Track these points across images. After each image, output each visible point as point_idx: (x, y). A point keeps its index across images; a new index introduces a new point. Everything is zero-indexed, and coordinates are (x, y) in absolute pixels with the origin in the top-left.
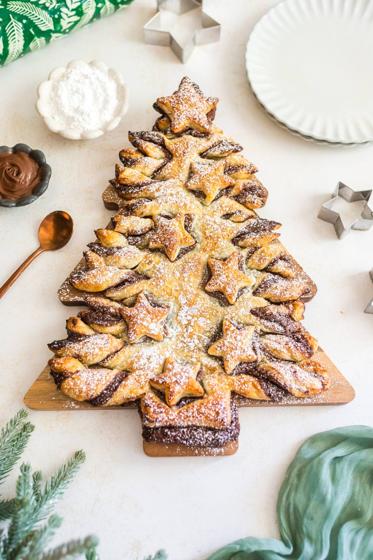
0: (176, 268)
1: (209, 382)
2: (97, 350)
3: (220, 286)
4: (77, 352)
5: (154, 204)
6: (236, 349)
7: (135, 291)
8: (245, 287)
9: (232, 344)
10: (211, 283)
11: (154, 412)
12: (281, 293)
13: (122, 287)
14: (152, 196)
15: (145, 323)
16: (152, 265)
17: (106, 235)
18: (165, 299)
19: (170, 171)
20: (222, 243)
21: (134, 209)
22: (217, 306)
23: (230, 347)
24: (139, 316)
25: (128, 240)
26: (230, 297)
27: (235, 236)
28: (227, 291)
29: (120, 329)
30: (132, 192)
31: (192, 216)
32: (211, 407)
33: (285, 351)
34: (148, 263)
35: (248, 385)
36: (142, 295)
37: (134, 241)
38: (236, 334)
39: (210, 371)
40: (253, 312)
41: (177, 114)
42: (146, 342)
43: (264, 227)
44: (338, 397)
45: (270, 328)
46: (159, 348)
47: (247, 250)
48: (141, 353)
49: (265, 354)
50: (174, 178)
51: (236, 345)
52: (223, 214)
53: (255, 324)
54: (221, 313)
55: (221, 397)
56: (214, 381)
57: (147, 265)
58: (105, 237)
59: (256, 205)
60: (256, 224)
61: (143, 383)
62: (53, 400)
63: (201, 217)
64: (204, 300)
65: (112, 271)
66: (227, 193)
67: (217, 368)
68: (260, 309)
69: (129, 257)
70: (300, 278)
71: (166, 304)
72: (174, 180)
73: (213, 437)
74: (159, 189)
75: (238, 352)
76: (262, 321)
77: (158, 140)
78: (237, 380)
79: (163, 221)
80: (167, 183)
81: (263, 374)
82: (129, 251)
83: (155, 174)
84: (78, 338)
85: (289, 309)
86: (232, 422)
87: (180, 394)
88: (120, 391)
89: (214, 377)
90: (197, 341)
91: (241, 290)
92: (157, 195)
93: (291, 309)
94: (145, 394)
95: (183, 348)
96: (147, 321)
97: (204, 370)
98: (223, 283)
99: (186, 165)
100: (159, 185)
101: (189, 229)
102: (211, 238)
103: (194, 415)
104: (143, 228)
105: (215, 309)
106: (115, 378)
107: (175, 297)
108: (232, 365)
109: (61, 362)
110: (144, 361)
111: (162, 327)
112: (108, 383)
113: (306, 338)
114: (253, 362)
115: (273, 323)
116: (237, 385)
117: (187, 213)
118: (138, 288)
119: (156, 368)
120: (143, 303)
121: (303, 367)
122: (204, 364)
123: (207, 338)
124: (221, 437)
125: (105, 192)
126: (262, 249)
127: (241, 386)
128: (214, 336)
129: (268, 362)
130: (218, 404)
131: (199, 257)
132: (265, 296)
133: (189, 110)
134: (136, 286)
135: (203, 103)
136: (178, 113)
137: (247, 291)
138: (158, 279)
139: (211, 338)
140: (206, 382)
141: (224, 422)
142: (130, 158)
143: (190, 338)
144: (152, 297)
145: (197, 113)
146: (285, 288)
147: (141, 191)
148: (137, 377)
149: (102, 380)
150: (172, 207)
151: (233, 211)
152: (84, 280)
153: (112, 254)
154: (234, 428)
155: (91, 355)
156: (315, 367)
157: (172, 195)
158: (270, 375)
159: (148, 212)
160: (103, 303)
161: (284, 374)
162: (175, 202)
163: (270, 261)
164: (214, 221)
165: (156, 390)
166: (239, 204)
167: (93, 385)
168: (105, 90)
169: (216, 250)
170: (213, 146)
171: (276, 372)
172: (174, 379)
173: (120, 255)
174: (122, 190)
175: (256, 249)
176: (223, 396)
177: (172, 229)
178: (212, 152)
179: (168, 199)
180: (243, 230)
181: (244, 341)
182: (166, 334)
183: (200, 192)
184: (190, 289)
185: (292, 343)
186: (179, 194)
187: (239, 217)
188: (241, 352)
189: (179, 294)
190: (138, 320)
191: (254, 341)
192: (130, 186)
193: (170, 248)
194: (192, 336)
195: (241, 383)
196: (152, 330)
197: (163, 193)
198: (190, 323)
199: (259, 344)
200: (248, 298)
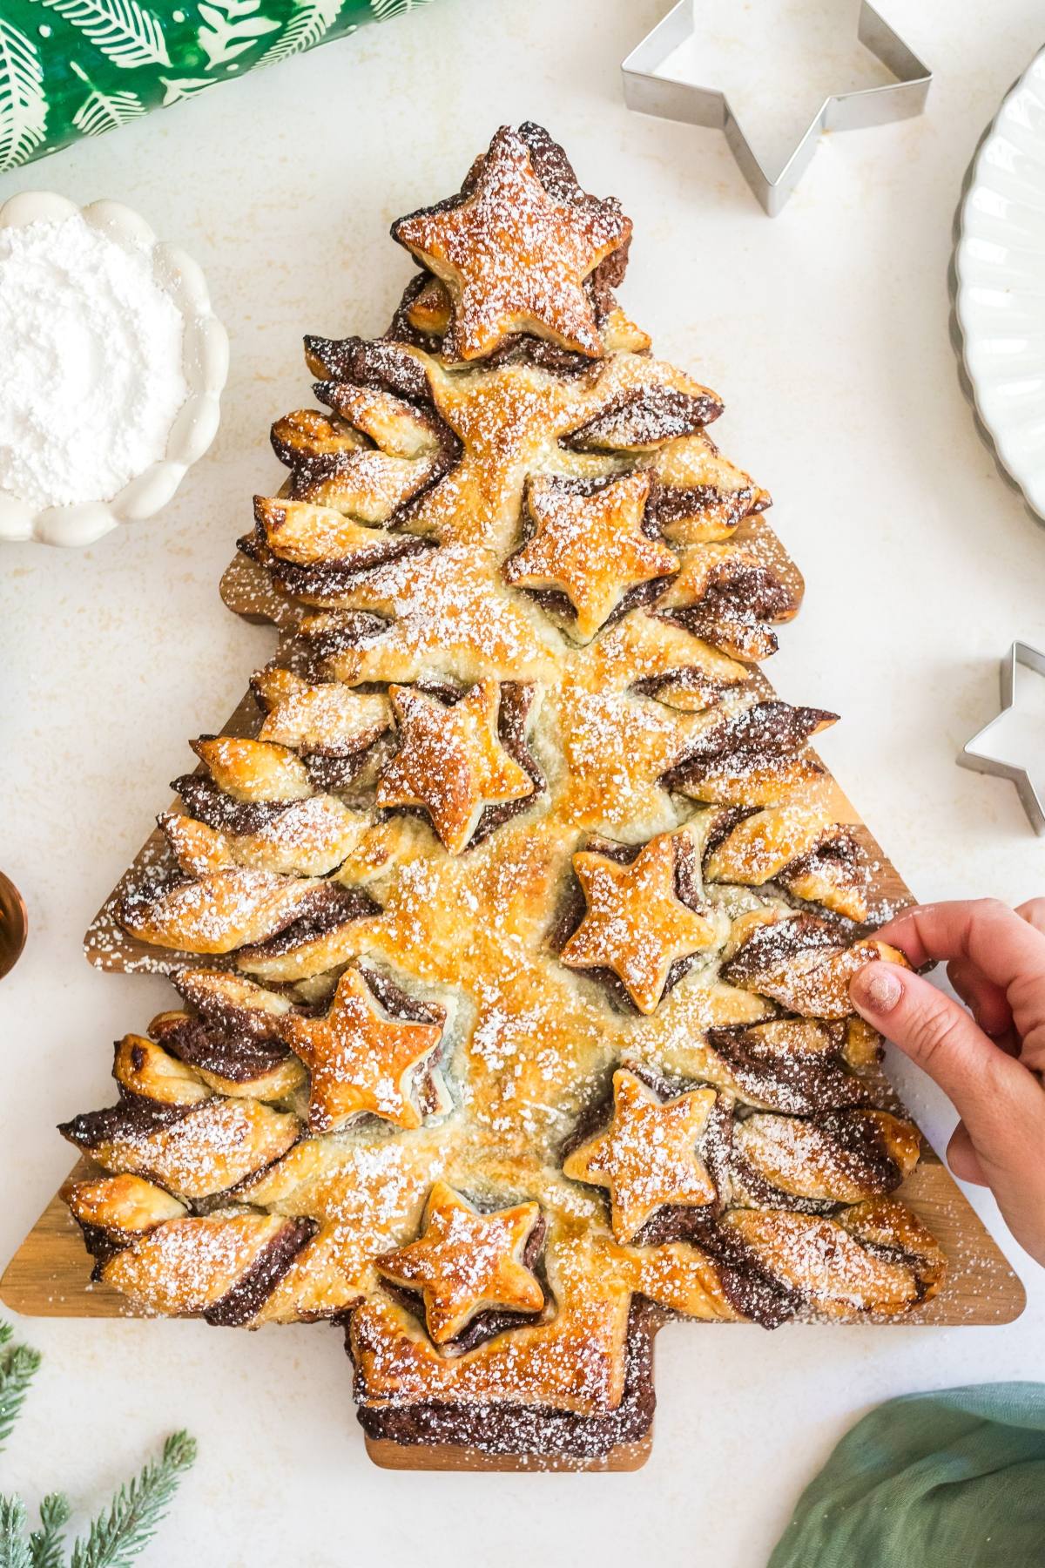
0: (467, 880)
1: (562, 1267)
2: (208, 1165)
3: (607, 956)
4: (149, 1164)
5: (391, 646)
6: (649, 1173)
7: (331, 962)
8: (695, 955)
9: (636, 1155)
10: (577, 943)
11: (384, 1370)
13: (288, 946)
14: (387, 610)
15: (359, 1080)
16: (387, 867)
17: (229, 763)
18: (431, 984)
19: (452, 510)
20: (626, 791)
21: (325, 656)
22: (601, 1012)
23: (630, 1164)
24: (339, 1058)
25: (308, 766)
26: (640, 994)
27: (672, 764)
28: (629, 978)
29: (283, 1088)
30: (318, 592)
31: (526, 691)
32: (562, 1355)
33: (806, 1177)
34: (374, 863)
35: (683, 1282)
36: (354, 979)
37: (327, 774)
38: (650, 1123)
39: (571, 1228)
40: (715, 1040)
41: (474, 294)
42: (369, 1132)
43: (774, 735)
47: (709, 818)
48: (350, 1169)
49: (743, 1182)
50: (464, 542)
51: (648, 1160)
52: (633, 680)
53: (718, 1083)
54: (611, 1036)
55: (595, 1321)
56: (578, 1263)
57: (370, 867)
58: (227, 767)
59: (748, 655)
60: (743, 727)
61: (356, 1267)
62: (89, 1293)
63: (559, 690)
64: (559, 991)
65: (254, 893)
66: (652, 597)
67: (591, 1219)
68: (741, 1028)
69: (307, 846)
70: (886, 908)
71: (433, 1007)
72: (464, 551)
73: (569, 1438)
74: (408, 588)
75: (655, 1183)
76: (741, 1075)
77: (410, 381)
78: (650, 1262)
79: (423, 709)
80: (439, 563)
81: (733, 1248)
82: (306, 825)
83: (401, 515)
84: (150, 1112)
85: (832, 1038)
86: (628, 1392)
87: (470, 1308)
88: (284, 1295)
89: (577, 1249)
90: (530, 1127)
91: (681, 968)
92: (402, 608)
93: (839, 1039)
94: (361, 1300)
95: (487, 1150)
96: (366, 1072)
97: (550, 1221)
98: (617, 948)
99: (507, 489)
100: (410, 575)
101: (513, 736)
102: (587, 773)
103: (508, 1379)
104: (356, 736)
105: (594, 1024)
106: (269, 1251)
107: (464, 981)
108: (632, 1220)
109: (98, 1200)
110: (359, 1195)
111: (419, 1079)
112: (248, 1269)
114: (706, 1207)
115: (774, 1086)
116: (649, 1280)
117: (511, 677)
118: (338, 950)
119: (397, 1220)
120: (354, 1011)
122: (549, 1207)
123: (563, 1117)
124: (590, 1439)
125: (228, 573)
126: (759, 818)
127: (660, 1284)
128: (588, 1111)
129: (754, 1205)
130: (583, 1346)
131: (545, 839)
132: (755, 989)
133: (517, 276)
134: (331, 943)
135: (571, 246)
136: (474, 287)
137: (701, 966)
138: (405, 917)
139: (578, 1117)
140: (553, 1267)
141: (599, 1404)
142: (310, 452)
143: (509, 1119)
144: (386, 976)
145: (547, 287)
147: (349, 591)
148: (336, 1248)
149: (225, 1261)
150: (454, 655)
151: (669, 671)
152: (162, 922)
153: (253, 831)
154: (634, 1409)
155: (191, 1177)
156: (898, 1233)
157: (454, 612)
159: (372, 672)
160: (227, 997)
161: (794, 1257)
162: (465, 639)
163: (782, 864)
164: (602, 709)
165: (398, 1289)
166: (692, 640)
167: (197, 1279)
169: (605, 814)
170: (607, 411)
171: (771, 1252)
172: (449, 1268)
173: (275, 839)
174: (284, 580)
175: (741, 815)
176: (601, 1319)
177: (450, 749)
178: (604, 432)
179: (443, 630)
180: (699, 746)
181: (676, 1146)
182: (431, 1105)
183: (554, 593)
184: (511, 957)
185: (832, 1154)
186: (482, 607)
187: (690, 699)
188: (663, 1183)
189: (475, 972)
190: (338, 1073)
191: (712, 1137)
192: (309, 569)
193: (447, 819)
194: (516, 1111)
195: (661, 1274)
196: (382, 1100)
197: (424, 604)
198: (512, 1067)
199: (728, 1148)
200: (701, 992)
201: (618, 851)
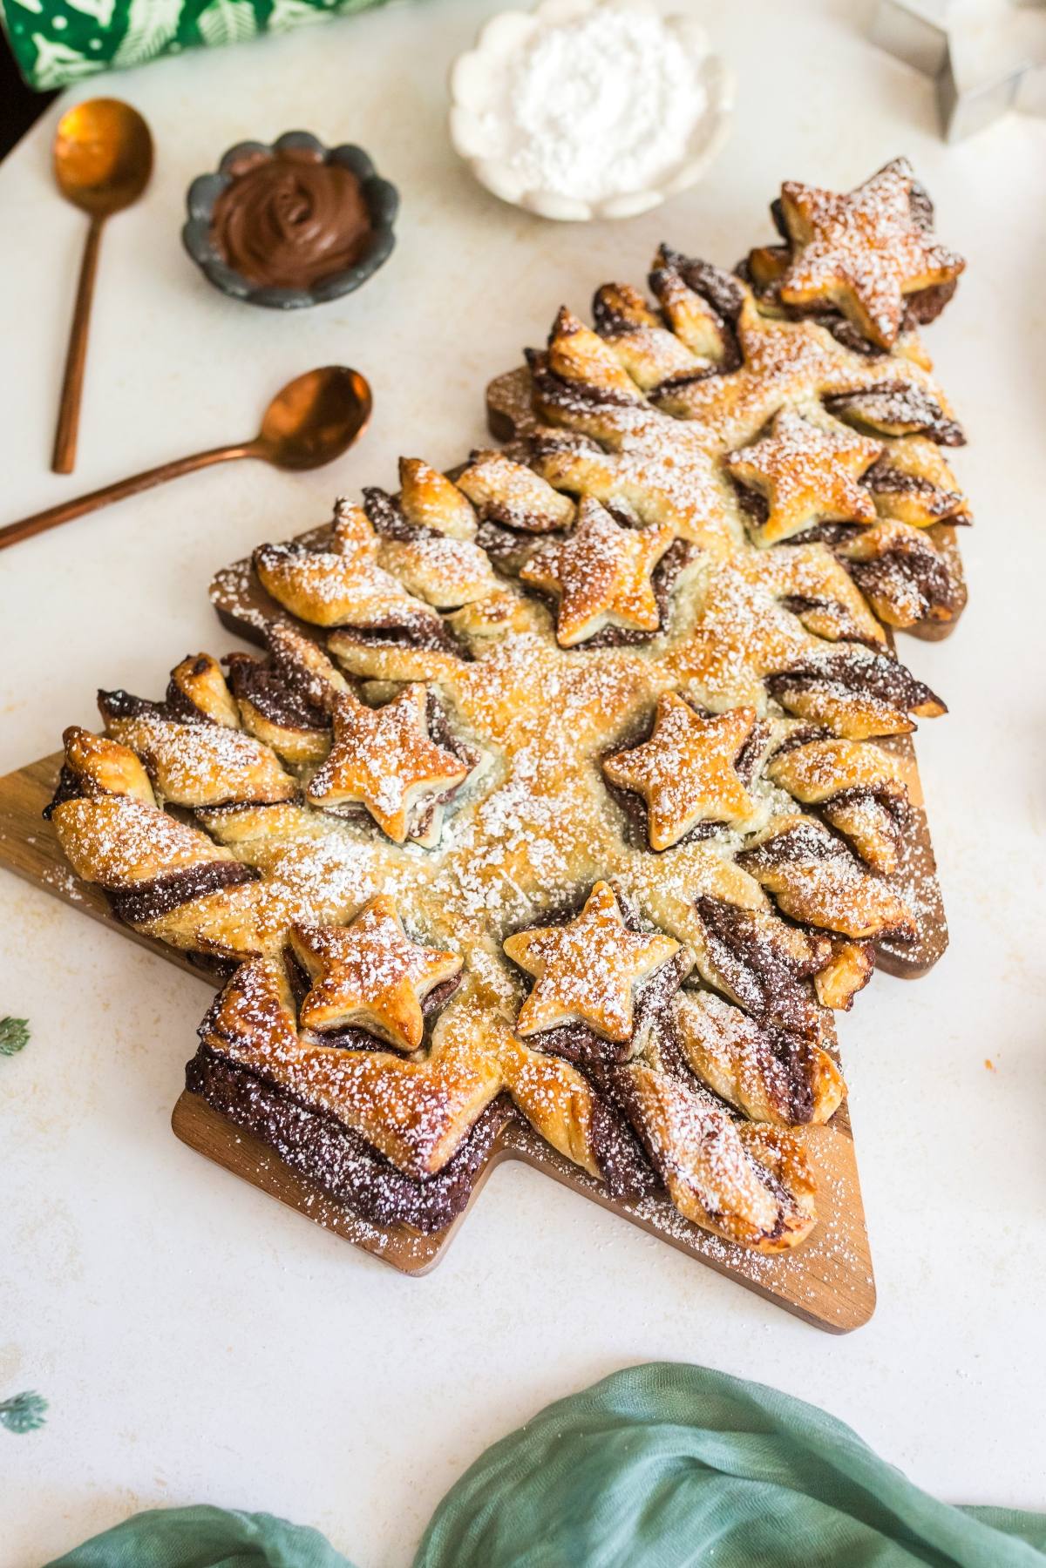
0: (560, 669)
1: (454, 1026)
2: (204, 768)
3: (648, 779)
4: (154, 746)
5: (605, 464)
6: (582, 976)
7: (406, 672)
8: (722, 824)
9: (580, 955)
10: (629, 757)
11: (243, 1012)
12: (815, 895)
13: (380, 643)
14: (615, 442)
15: (374, 765)
16: (499, 627)
17: (422, 482)
18: (479, 737)
19: (709, 400)
20: (734, 670)
21: (544, 454)
22: (612, 834)
23: (569, 960)
24: (370, 737)
25: (480, 527)
26: (659, 825)
27: (785, 668)
28: (658, 804)
29: (304, 751)
30: (567, 407)
31: (695, 550)
32: (410, 1091)
33: (724, 1061)
34: (490, 616)
35: (557, 1096)
36: (417, 689)
37: (493, 539)
38: (607, 934)
39: (480, 998)
40: (704, 908)
41: (817, 249)
42: (356, 826)
43: (886, 686)
44: (813, 1294)
45: (723, 975)
46: (377, 857)
47: (795, 725)
48: (319, 843)
49: (661, 1040)
50: (707, 424)
51: (588, 964)
52: (787, 592)
53: (688, 941)
54: (611, 857)
55: (457, 1082)
56: (470, 1031)
57: (485, 619)
59: (897, 611)
60: (864, 665)
61: (272, 923)
62: (29, 844)
63: (720, 568)
64: (585, 797)
65: (379, 586)
66: (836, 541)
67: (503, 1000)
68: (732, 908)
69: (445, 571)
70: (911, 889)
71: (470, 750)
72: (703, 429)
73: (368, 1181)
74: (642, 429)
75: (582, 987)
76: (713, 943)
77: (727, 300)
78: (536, 1064)
79: (600, 520)
80: (679, 427)
81: (620, 1091)
82: (454, 555)
83: (664, 391)
84: (182, 712)
85: (814, 954)
86: (446, 1171)
87: (350, 1011)
88: (197, 910)
89: (476, 1020)
90: (495, 899)
91: (710, 827)
92: (628, 443)
93: (821, 960)
94: (259, 955)
95: (445, 897)
96: (385, 762)
97: (465, 984)
98: (661, 775)
99: (763, 403)
100: (649, 421)
101: (663, 582)
102: (709, 639)
103: (348, 1084)
104: (535, 513)
105: (600, 839)
106: (207, 869)
107: (509, 746)
108: (545, 1014)
109: (94, 747)
110: (313, 867)
111: (422, 806)
112: (179, 871)
113: (813, 1062)
114: (616, 1045)
115: (740, 967)
116: (526, 1077)
117: (685, 536)
118: (420, 665)
119: (332, 905)
120: (405, 711)
121: (753, 1139)
122: (472, 970)
123: (529, 905)
124: (387, 1193)
125: (502, 377)
126: (839, 742)
127: (534, 1087)
128: (553, 911)
129: (659, 1066)
130: (434, 1095)
131: (644, 672)
132: (767, 880)
133: (858, 251)
134: (417, 658)
135: (911, 253)
136: (820, 245)
137: (723, 839)
138: (491, 670)
139: (541, 913)
140: (444, 1021)
141: (418, 1155)
142: (620, 313)
143: (480, 880)
144: (447, 712)
145: (877, 272)
146: (835, 886)
147: (593, 415)
148: (265, 897)
149: (166, 850)
150: (650, 497)
151: (821, 597)
152: (291, 568)
153: (406, 540)
154: (443, 1191)
155: (183, 772)
156: (785, 1159)
157: (669, 463)
158: (635, 1103)
159: (576, 478)
160: (304, 659)
161: (676, 1120)
162: (667, 487)
163: (840, 786)
164: (749, 598)
165: (296, 962)
166: (852, 586)
167: (133, 851)
168: (664, 103)
169: (706, 678)
170: (875, 390)
171: (656, 1105)
172: (355, 957)
173: (424, 552)
174: (546, 390)
175: (824, 735)
176: (463, 1084)
177: (608, 553)
178: (862, 405)
179: (653, 470)
180: (818, 664)
181: (620, 966)
182: (420, 829)
183: (758, 496)
184: (562, 746)
185: (758, 1050)
186: (694, 472)
187: (829, 623)
188: (591, 991)
189: (524, 743)
190: (361, 748)
191: (654, 985)
192: (571, 386)
193: (573, 605)
194: (490, 876)
195: (541, 1078)
196: (383, 794)
197: (649, 447)
198: (508, 839)
199: (664, 1003)
200: (713, 858)
201: (701, 710)
